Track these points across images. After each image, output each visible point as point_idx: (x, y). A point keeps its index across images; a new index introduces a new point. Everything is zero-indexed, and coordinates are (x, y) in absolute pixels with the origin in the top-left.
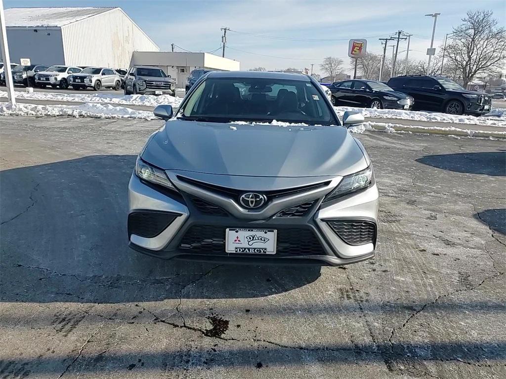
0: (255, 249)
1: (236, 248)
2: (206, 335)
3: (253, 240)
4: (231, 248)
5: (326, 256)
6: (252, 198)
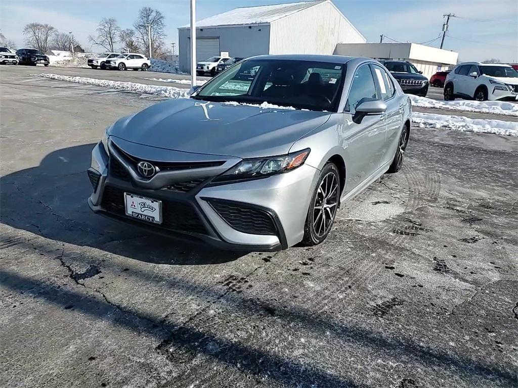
0: (146, 216)
1: (133, 212)
2: (71, 276)
3: (144, 207)
4: (129, 211)
5: (209, 237)
6: (145, 167)
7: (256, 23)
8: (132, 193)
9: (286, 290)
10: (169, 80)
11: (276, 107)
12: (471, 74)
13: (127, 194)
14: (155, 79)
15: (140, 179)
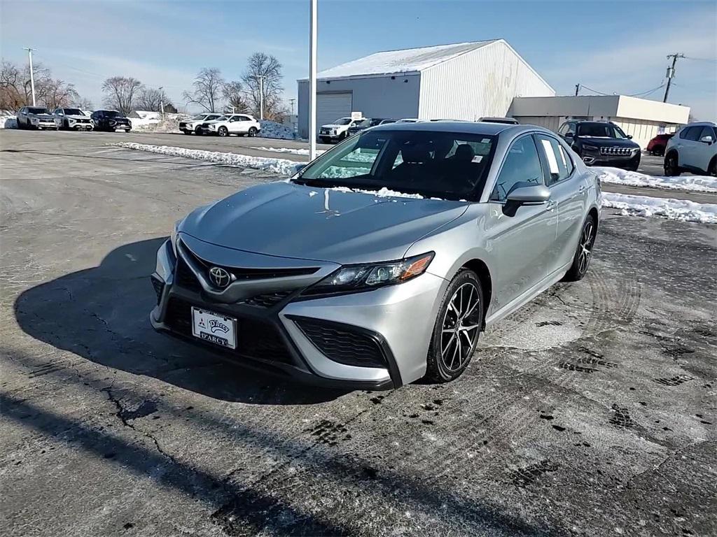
0: (217, 337)
1: (201, 332)
2: (119, 415)
3: (215, 326)
4: (197, 331)
5: (296, 368)
6: (218, 274)
7: (401, 72)
8: (200, 307)
9: (397, 444)
10: (283, 150)
11: (398, 194)
12: (703, 139)
13: (194, 309)
14: (264, 148)
15: (212, 290)
